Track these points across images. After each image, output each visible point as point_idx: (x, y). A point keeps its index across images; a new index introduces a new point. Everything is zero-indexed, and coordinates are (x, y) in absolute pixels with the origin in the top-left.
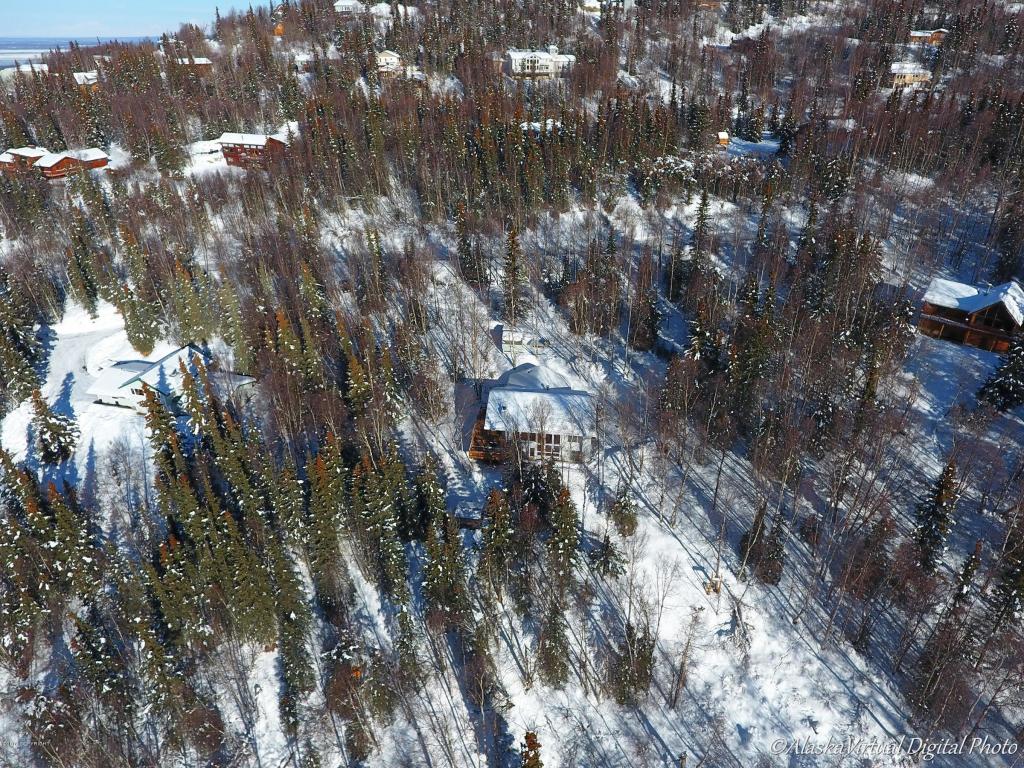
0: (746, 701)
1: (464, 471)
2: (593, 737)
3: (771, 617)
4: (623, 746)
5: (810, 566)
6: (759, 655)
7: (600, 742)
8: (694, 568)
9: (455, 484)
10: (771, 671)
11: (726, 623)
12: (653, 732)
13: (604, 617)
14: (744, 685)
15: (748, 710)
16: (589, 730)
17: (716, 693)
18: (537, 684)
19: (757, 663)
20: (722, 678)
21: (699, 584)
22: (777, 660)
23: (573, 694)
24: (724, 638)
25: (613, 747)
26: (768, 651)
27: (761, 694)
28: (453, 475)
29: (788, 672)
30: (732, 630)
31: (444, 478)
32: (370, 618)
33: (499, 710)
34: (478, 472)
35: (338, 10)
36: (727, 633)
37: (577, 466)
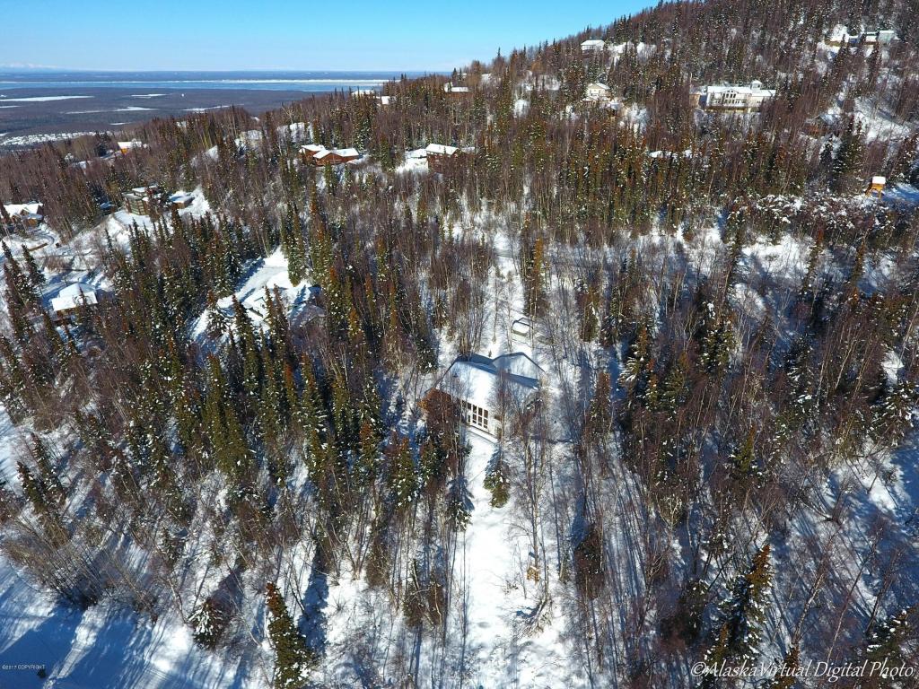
0: (501, 674)
1: (416, 415)
2: (377, 635)
3: (572, 623)
4: (390, 652)
6: (541, 647)
7: (379, 640)
8: (530, 554)
9: (404, 423)
10: (539, 664)
11: (528, 608)
12: (417, 654)
13: (436, 557)
14: (509, 661)
15: (497, 681)
16: (378, 628)
17: (483, 655)
18: (362, 578)
19: (533, 651)
20: (496, 647)
21: (525, 567)
22: (552, 659)
23: (381, 598)
24: (519, 619)
25: (383, 649)
26: (550, 648)
27: (517, 675)
28: (407, 417)
29: (553, 672)
30: (531, 616)
31: (400, 417)
32: (294, 488)
33: (328, 583)
34: (424, 421)
35: (584, 48)
36: (525, 616)
37: (496, 441)
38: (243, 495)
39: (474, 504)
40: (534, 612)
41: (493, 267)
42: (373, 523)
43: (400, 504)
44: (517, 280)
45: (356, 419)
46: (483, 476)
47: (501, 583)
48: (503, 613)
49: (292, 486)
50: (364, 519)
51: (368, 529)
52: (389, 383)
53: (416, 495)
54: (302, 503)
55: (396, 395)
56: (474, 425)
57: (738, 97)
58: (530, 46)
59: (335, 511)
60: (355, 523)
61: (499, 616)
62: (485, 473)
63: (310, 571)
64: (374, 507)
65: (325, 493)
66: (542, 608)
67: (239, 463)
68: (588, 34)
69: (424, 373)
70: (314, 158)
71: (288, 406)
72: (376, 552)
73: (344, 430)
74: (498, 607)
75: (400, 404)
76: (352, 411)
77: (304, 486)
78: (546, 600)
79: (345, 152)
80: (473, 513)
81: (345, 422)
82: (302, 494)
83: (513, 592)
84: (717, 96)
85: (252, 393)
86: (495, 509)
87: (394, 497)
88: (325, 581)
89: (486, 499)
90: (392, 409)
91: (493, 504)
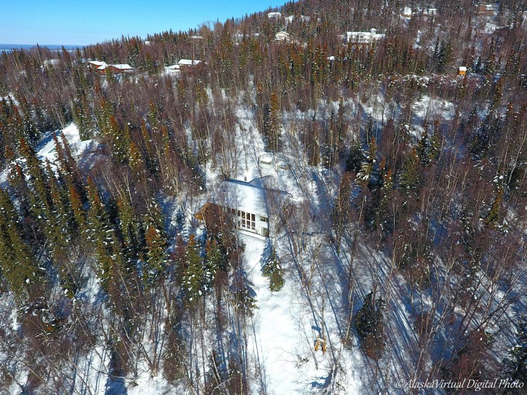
1: (194, 226)
3: (364, 385)
5: (414, 354)
8: (313, 327)
9: (185, 233)
11: (322, 378)
13: (229, 343)
18: (160, 375)
21: (311, 341)
24: (315, 389)
28: (187, 228)
30: (326, 385)
31: (181, 229)
32: (87, 298)
33: (127, 384)
34: (201, 229)
35: (269, 17)
36: (320, 386)
37: (264, 238)
38: (30, 311)
39: (256, 291)
40: (328, 380)
41: (237, 124)
42: (167, 321)
43: (191, 299)
44: (256, 132)
45: (142, 231)
46: (259, 267)
47: (292, 359)
48: (300, 386)
49: (86, 297)
50: (158, 318)
51: (162, 327)
52: (169, 205)
53: (206, 289)
54: (96, 311)
55: (176, 212)
56: (243, 228)
57: (365, 37)
58: (236, 17)
59: (127, 315)
60: (148, 323)
61: (297, 390)
62: (260, 264)
63: (106, 377)
64: (166, 306)
65: (116, 298)
66: (335, 375)
67: (28, 281)
68: (270, 10)
69: (196, 195)
70: (98, 70)
71: (76, 226)
72: (171, 348)
73: (132, 242)
74: (294, 382)
75: (180, 219)
76: (138, 224)
77: (98, 296)
78: (336, 368)
79: (121, 66)
80: (256, 298)
81: (132, 235)
82: (95, 303)
83: (305, 364)
84: (354, 37)
85: (40, 217)
86: (274, 293)
87: (185, 293)
88: (123, 383)
89: (264, 286)
90: (174, 223)
91: (272, 289)
